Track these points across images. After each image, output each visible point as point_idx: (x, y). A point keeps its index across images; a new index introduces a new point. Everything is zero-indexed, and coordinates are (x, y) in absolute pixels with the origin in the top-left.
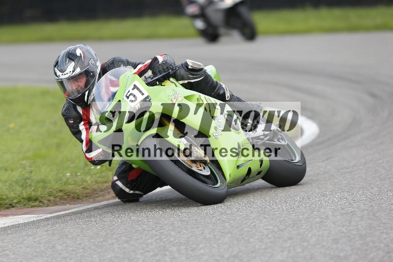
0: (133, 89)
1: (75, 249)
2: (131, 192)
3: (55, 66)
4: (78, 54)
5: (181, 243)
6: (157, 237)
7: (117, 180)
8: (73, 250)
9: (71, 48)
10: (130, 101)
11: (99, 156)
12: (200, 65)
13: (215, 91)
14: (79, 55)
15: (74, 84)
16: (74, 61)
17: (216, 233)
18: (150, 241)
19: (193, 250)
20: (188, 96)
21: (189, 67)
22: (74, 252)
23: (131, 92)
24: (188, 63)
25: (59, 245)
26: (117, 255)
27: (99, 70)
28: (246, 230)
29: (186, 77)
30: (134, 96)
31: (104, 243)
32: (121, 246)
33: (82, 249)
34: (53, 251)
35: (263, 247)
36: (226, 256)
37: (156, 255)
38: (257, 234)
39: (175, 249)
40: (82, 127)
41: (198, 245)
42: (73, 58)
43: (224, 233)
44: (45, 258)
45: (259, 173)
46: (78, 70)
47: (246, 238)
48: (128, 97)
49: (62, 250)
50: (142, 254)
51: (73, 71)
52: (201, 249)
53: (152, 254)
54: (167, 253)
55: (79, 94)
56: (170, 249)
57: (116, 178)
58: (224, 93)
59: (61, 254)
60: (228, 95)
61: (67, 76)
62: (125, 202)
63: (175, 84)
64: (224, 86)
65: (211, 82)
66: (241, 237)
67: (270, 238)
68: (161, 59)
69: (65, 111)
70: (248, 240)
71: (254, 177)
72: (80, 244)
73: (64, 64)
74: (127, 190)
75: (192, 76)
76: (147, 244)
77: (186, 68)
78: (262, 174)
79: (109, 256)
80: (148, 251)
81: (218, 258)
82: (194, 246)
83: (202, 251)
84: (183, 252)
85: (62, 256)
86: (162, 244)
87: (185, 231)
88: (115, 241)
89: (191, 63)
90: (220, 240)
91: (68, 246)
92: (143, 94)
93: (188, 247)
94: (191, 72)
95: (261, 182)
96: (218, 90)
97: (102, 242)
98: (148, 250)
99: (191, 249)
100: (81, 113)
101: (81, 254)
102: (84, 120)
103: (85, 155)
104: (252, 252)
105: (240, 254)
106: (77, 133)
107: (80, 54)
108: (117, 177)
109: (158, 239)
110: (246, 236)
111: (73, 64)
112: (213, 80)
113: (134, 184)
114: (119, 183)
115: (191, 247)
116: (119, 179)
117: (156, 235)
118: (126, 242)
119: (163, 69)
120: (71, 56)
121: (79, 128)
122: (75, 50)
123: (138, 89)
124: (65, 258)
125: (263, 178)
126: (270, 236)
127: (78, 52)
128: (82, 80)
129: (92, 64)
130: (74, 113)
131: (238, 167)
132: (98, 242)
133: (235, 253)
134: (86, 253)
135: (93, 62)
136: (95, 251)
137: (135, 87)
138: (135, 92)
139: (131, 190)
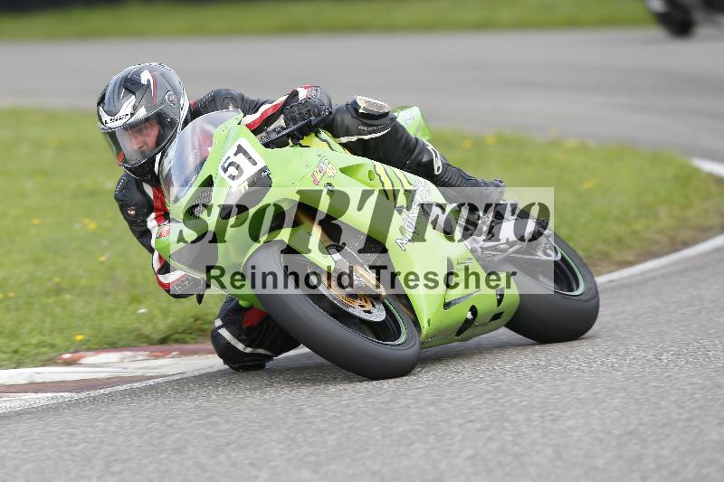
0: (235, 154)
1: (338, 414)
2: (249, 350)
3: (99, 104)
4: (144, 81)
5: (532, 407)
6: (489, 396)
7: (220, 327)
8: (336, 417)
9: (130, 69)
10: (229, 177)
11: (183, 282)
12: (381, 107)
13: (413, 156)
14: (146, 83)
15: (136, 138)
16: (135, 94)
17: (597, 390)
18: (475, 403)
19: (554, 420)
20: (349, 167)
21: (361, 111)
22: (336, 421)
23: (233, 159)
24: (358, 102)
25: (310, 406)
26: (416, 427)
27: (184, 113)
28: (653, 384)
29: (353, 129)
30: (238, 167)
31: (392, 405)
32: (422, 411)
33: (352, 414)
34: (298, 419)
35: (684, 417)
36: (616, 432)
37: (486, 429)
38: (674, 392)
39: (520, 417)
40: (151, 222)
41: (564, 412)
42: (133, 89)
43: (611, 389)
44: (284, 431)
45: (497, 316)
46: (142, 113)
47: (653, 400)
48: (225, 170)
49: (315, 417)
50: (460, 425)
51: (132, 115)
52: (569, 418)
53: (478, 426)
54: (506, 424)
55: (144, 158)
56: (513, 418)
57: (218, 323)
58: (431, 162)
59: (312, 423)
60: (438, 164)
61: (120, 123)
62: (237, 370)
63: (328, 143)
64: (430, 147)
65: (403, 141)
66: (644, 397)
67: (697, 400)
68: (303, 94)
69: (121, 191)
70: (656, 403)
71: (485, 324)
72: (347, 406)
73: (116, 100)
74: (240, 346)
75: (366, 129)
76: (470, 408)
77: (353, 112)
78: (505, 318)
79: (401, 429)
80: (471, 421)
81: (601, 436)
82: (558, 413)
83: (571, 423)
84: (536, 423)
85: (314, 427)
86: (497, 408)
87: (540, 385)
88: (412, 401)
89: (363, 103)
90: (604, 402)
91: (326, 410)
92: (255, 163)
93: (546, 414)
94: (365, 121)
95: (504, 333)
96: (418, 155)
97: (387, 403)
98: (472, 418)
99: (551, 417)
100: (151, 196)
101: (348, 424)
102: (157, 210)
103: (158, 278)
104: (664, 425)
105: (642, 428)
106: (143, 235)
107: (149, 81)
108: (222, 320)
109: (490, 399)
110: (652, 396)
111: (132, 100)
112: (408, 136)
113: (254, 334)
114: (225, 333)
115: (551, 415)
116: (225, 325)
117: (488, 392)
118: (433, 403)
119: (300, 114)
120: (131, 85)
121: (146, 225)
122: (138, 73)
123: (245, 153)
124: (321, 431)
125: (510, 325)
126: (698, 396)
127: (145, 77)
128: (149, 131)
129: (171, 102)
130: (137, 196)
131: (447, 305)
132: (381, 403)
133: (632, 427)
134: (358, 422)
135: (173, 98)
136: (376, 419)
137: (240, 150)
138: (240, 159)
139: (247, 346)
